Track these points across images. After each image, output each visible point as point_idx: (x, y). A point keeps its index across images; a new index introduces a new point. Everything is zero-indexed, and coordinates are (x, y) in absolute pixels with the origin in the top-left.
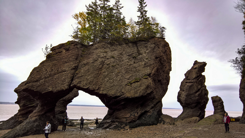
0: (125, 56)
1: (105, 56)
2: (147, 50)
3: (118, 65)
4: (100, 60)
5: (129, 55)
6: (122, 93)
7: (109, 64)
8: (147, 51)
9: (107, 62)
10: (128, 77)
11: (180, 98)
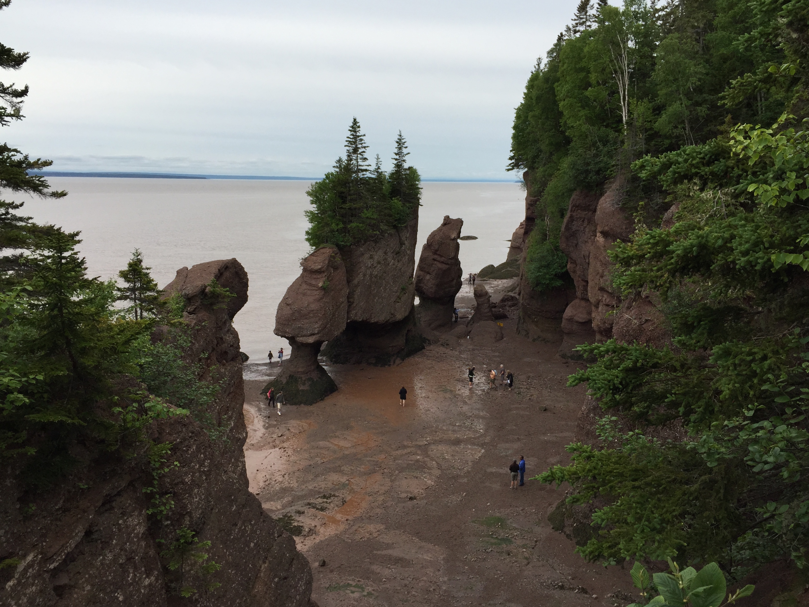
0: (389, 254)
1: (372, 265)
2: (408, 232)
3: (385, 273)
4: (369, 272)
5: (393, 252)
6: (392, 314)
7: (377, 275)
8: (408, 235)
9: (375, 273)
10: (396, 288)
11: (422, 285)
